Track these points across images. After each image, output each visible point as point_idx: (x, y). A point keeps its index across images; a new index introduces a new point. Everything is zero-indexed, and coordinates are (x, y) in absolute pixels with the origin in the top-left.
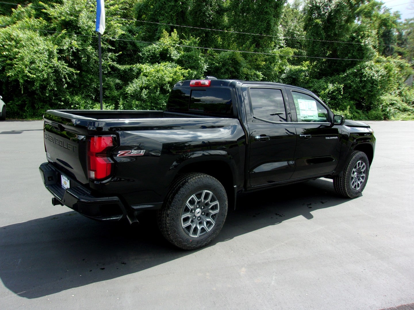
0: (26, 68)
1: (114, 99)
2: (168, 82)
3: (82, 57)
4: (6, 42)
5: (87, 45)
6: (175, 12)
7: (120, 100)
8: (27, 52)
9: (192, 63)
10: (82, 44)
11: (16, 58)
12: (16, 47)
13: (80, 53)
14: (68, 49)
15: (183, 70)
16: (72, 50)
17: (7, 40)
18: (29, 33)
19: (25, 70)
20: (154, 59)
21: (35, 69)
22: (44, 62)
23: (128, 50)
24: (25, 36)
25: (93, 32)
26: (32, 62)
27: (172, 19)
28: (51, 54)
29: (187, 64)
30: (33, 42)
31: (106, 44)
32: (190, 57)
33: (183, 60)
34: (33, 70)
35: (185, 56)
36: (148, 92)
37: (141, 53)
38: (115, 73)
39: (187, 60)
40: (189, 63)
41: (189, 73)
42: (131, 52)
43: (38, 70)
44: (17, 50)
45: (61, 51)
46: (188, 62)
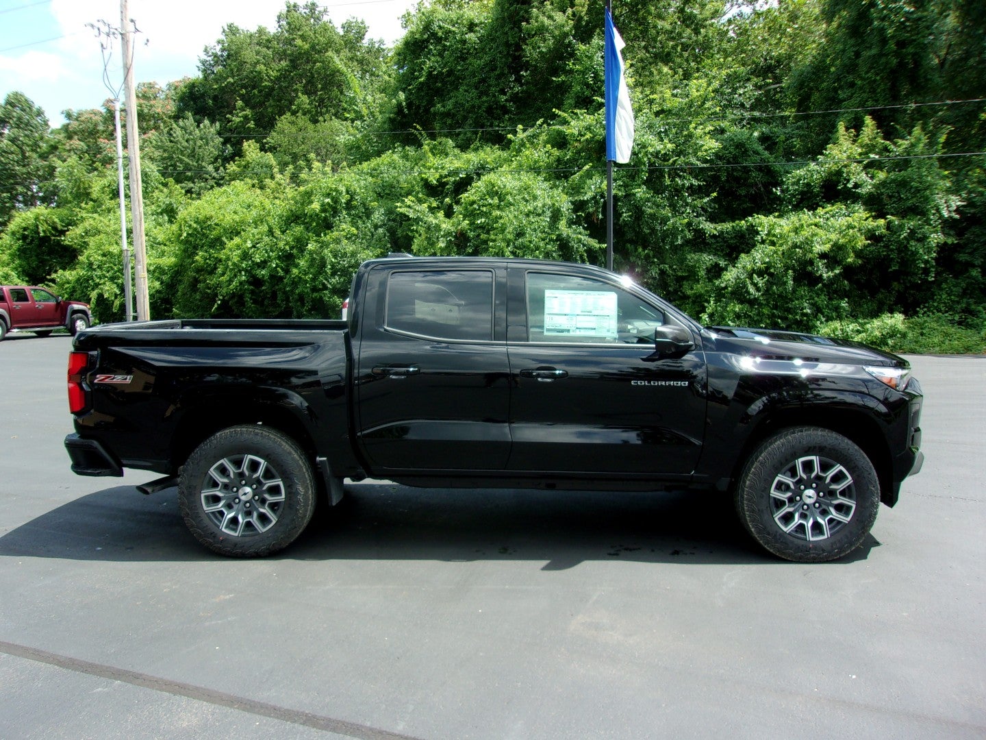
0: (508, 246)
1: (698, 302)
2: (819, 254)
3: (623, 213)
4: (486, 199)
5: (636, 185)
6: (882, 71)
7: (709, 302)
8: (515, 214)
9: (908, 199)
10: (625, 186)
11: (494, 229)
12: (499, 208)
13: (619, 203)
14: (594, 198)
15: (871, 219)
16: (602, 200)
17: (487, 197)
18: (527, 178)
19: (506, 249)
20: (808, 199)
21: (524, 247)
22: (541, 232)
23: (752, 185)
24: (517, 184)
25: (650, 156)
26: (520, 234)
27: (873, 91)
28: (556, 215)
29: (893, 204)
30: (528, 193)
31: (684, 178)
32: (903, 184)
33: (882, 194)
34: (520, 249)
35: (890, 183)
36: (767, 281)
37: (779, 189)
38: (717, 242)
39: (894, 192)
40: (900, 199)
41: (889, 226)
42: (759, 189)
43: (528, 247)
44: (498, 213)
45: (579, 206)
46: (896, 198)
